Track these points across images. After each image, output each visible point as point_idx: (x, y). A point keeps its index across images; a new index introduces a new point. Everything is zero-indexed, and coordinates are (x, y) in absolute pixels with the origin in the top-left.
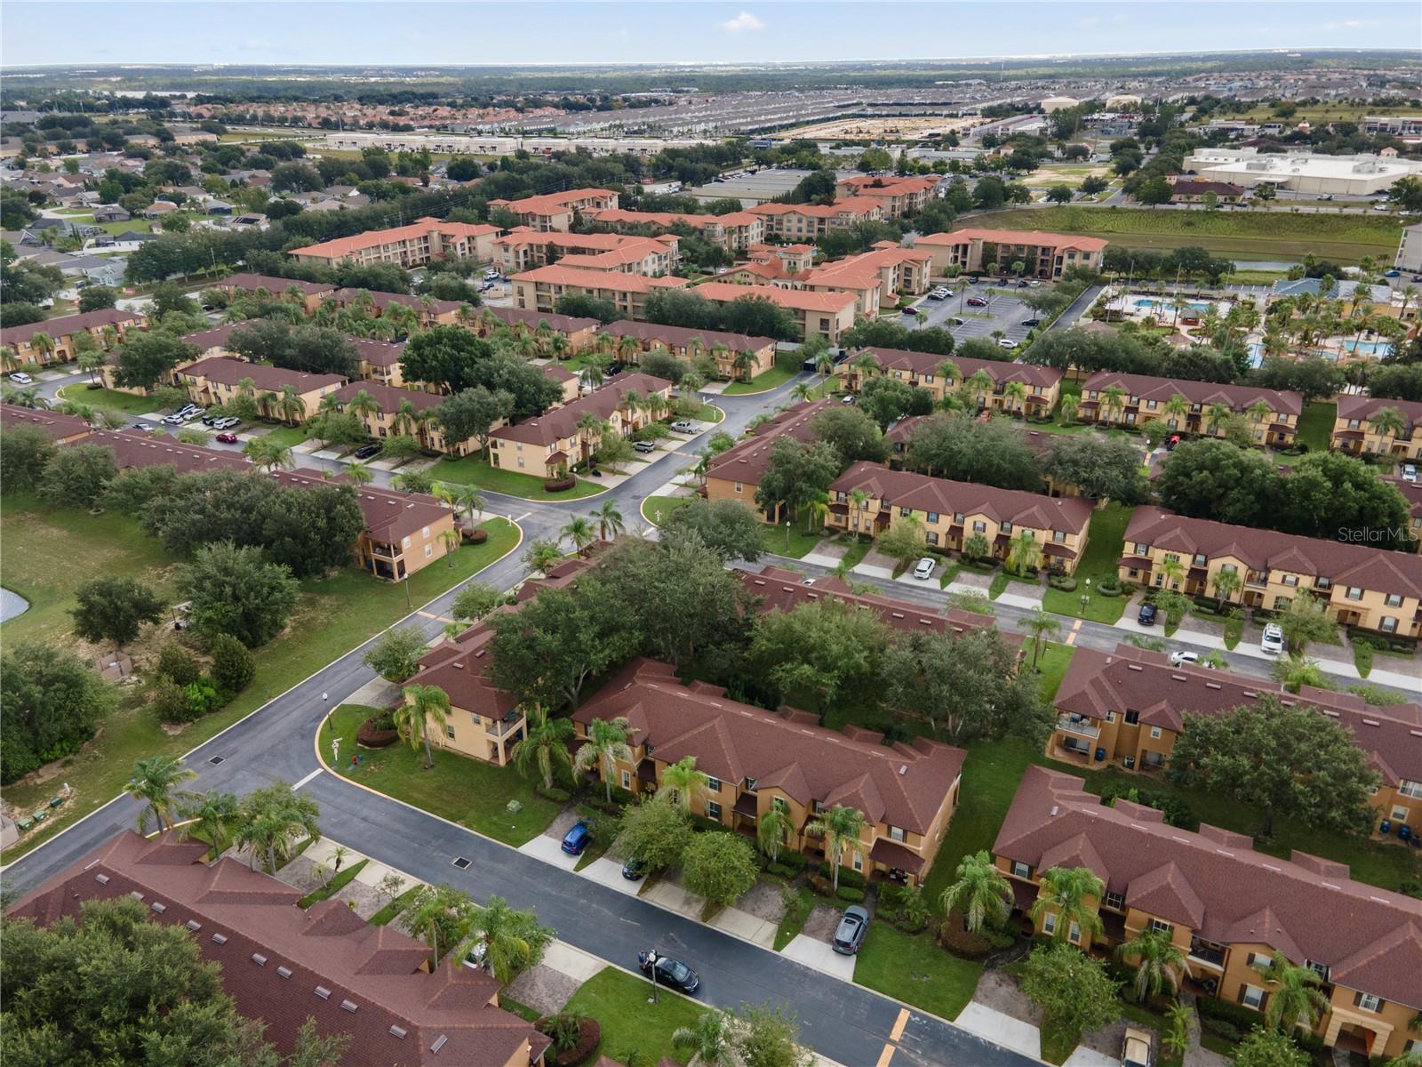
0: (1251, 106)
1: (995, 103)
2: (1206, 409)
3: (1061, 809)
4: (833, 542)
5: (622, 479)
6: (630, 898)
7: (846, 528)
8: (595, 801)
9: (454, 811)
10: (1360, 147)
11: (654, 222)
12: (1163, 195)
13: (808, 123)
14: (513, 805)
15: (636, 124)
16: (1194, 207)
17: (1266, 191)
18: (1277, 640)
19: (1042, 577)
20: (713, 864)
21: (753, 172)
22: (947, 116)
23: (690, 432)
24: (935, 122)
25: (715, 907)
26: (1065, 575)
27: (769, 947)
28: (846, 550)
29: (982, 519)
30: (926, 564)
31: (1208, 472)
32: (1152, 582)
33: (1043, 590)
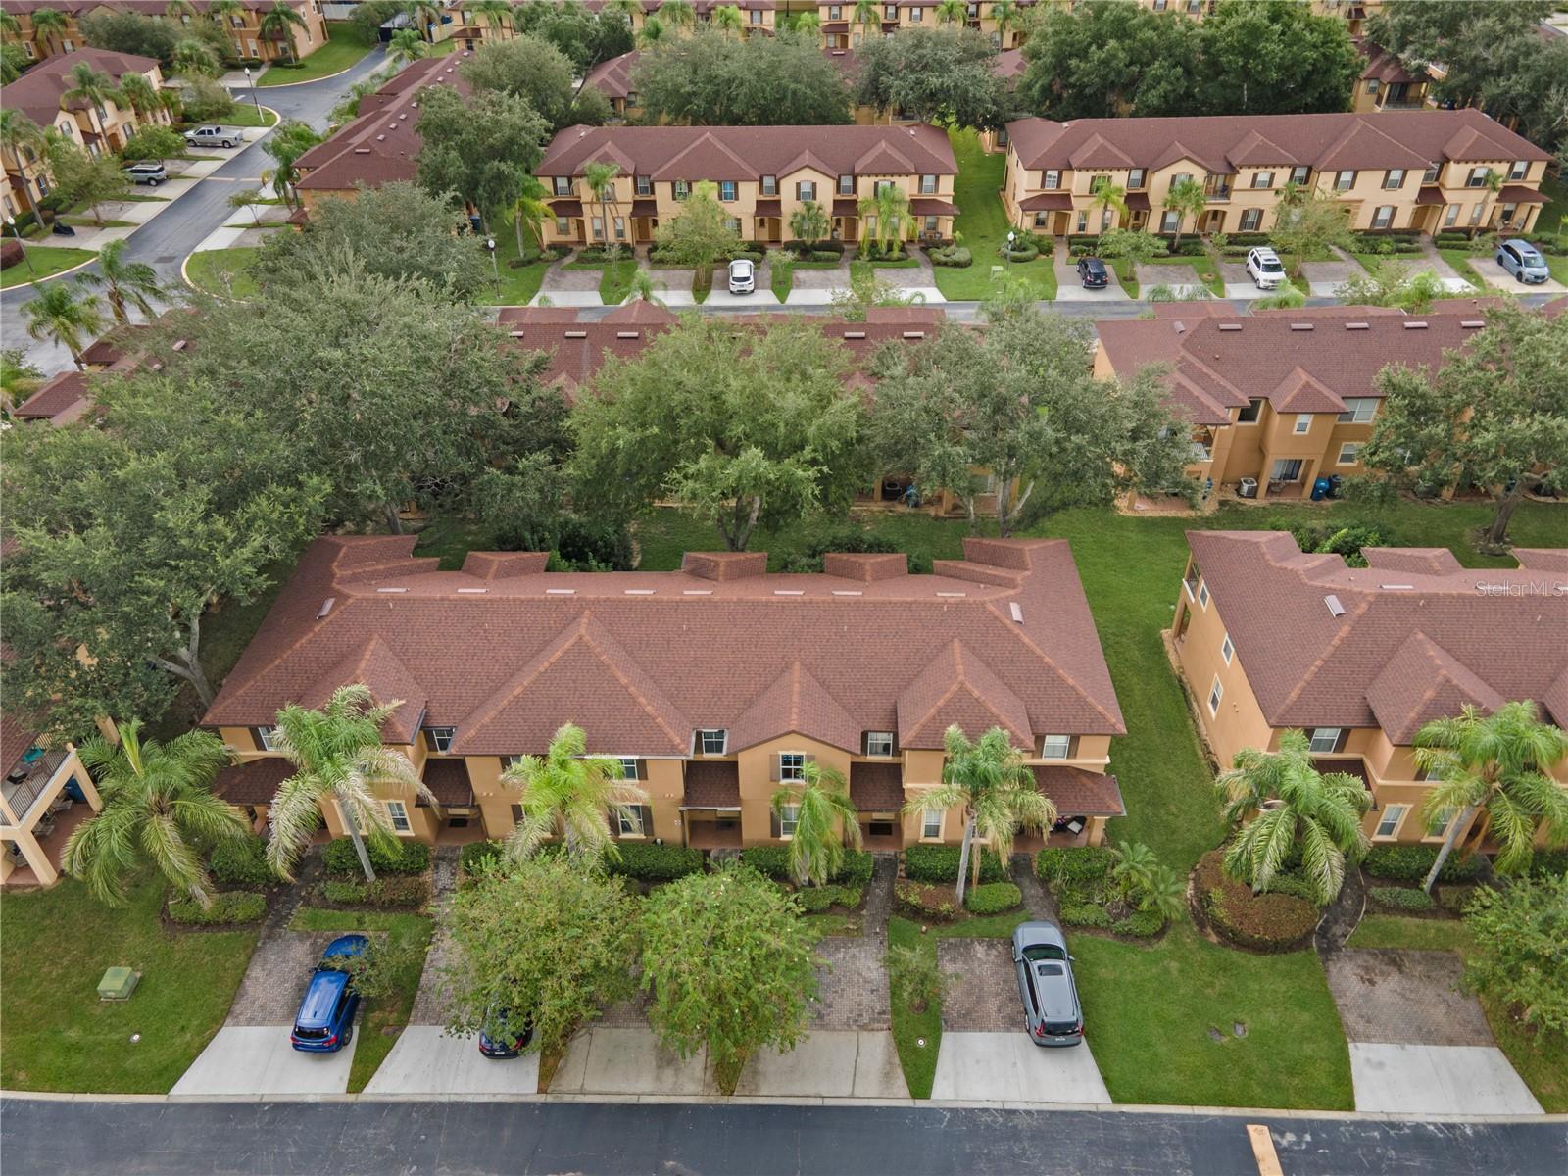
4: (571, 267)
5: (122, 234)
6: (525, 1107)
7: (582, 241)
14: (115, 981)
18: (1274, 268)
19: (915, 253)
23: (226, 145)
26: (947, 243)
27: (899, 1096)
28: (599, 275)
29: (807, 176)
30: (742, 268)
31: (1112, 43)
32: (1072, 229)
33: (927, 273)
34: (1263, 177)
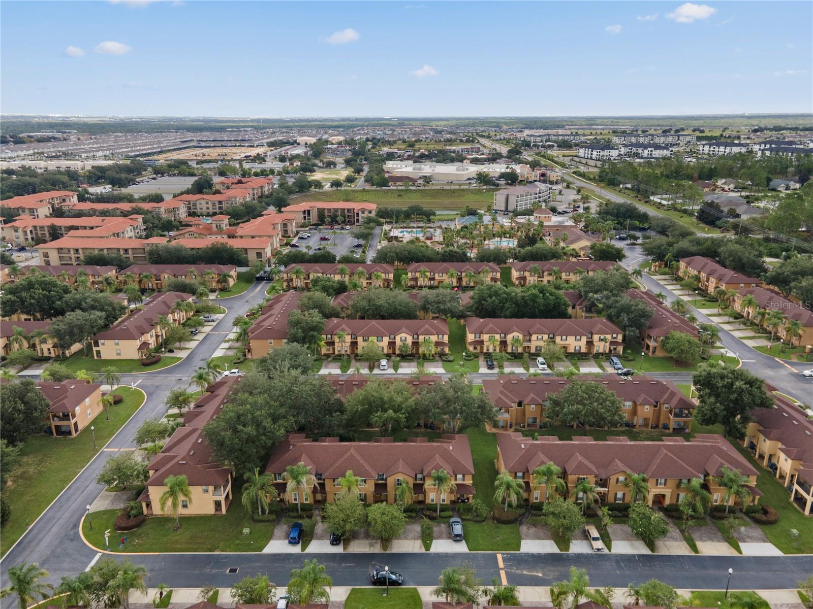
0: (395, 142)
1: (272, 140)
2: (464, 274)
3: (525, 445)
4: (331, 361)
5: (188, 352)
6: (341, 554)
7: (334, 353)
8: (292, 514)
9: (209, 546)
10: (452, 160)
11: (118, 209)
12: (384, 183)
13: (169, 151)
14: (246, 531)
15: (53, 152)
16: (400, 188)
17: (427, 179)
18: (544, 364)
19: (437, 358)
20: (386, 518)
21: (154, 179)
22: (248, 146)
23: (213, 321)
24: (244, 149)
25: (386, 541)
26: (447, 355)
27: (423, 551)
28: (339, 364)
29: (403, 335)
30: (384, 362)
31: (494, 298)
32: (485, 351)
33: (441, 364)
34: (540, 337)
